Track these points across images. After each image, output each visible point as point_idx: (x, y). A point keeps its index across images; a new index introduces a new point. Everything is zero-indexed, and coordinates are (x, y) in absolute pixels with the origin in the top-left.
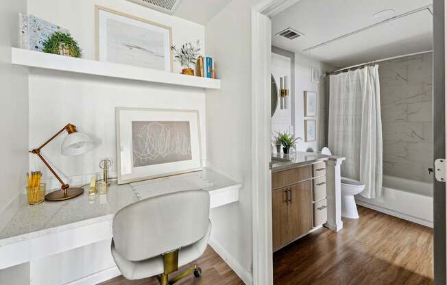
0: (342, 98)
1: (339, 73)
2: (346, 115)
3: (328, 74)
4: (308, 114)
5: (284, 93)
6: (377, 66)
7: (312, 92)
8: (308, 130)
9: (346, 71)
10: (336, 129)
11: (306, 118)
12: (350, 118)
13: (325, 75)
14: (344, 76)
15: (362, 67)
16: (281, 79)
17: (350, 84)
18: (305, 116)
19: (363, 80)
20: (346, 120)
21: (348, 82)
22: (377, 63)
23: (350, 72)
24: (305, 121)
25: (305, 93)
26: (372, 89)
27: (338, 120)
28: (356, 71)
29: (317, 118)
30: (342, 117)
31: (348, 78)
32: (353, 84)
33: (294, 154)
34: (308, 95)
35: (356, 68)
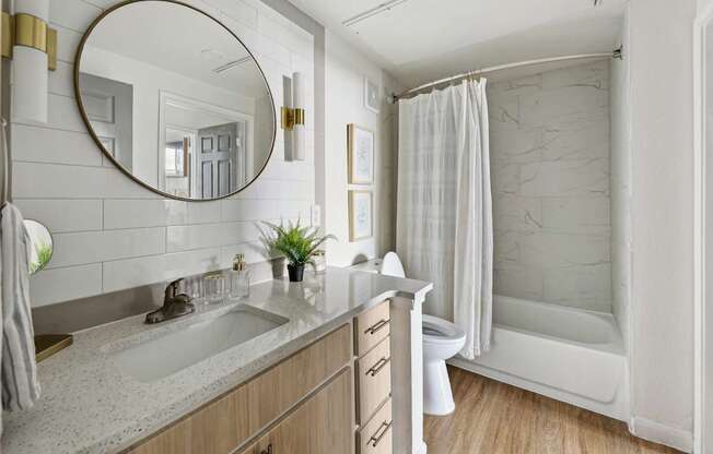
0: (421, 145)
1: (415, 94)
2: (428, 182)
3: (396, 98)
4: (356, 177)
5: (292, 118)
6: (483, 81)
7: (364, 129)
8: (356, 214)
9: (428, 90)
10: (410, 212)
11: (352, 187)
12: (436, 187)
13: (390, 100)
14: (425, 101)
15: (458, 82)
16: (286, 80)
17: (436, 115)
18: (350, 181)
19: (460, 109)
20: (428, 193)
21: (432, 113)
22: (484, 75)
23: (435, 92)
24: (350, 193)
25: (349, 128)
26: (475, 127)
27: (415, 191)
28: (446, 91)
29: (374, 188)
30: (421, 187)
31: (432, 105)
32: (440, 118)
33: (320, 277)
34: (356, 133)
35: (447, 84)
